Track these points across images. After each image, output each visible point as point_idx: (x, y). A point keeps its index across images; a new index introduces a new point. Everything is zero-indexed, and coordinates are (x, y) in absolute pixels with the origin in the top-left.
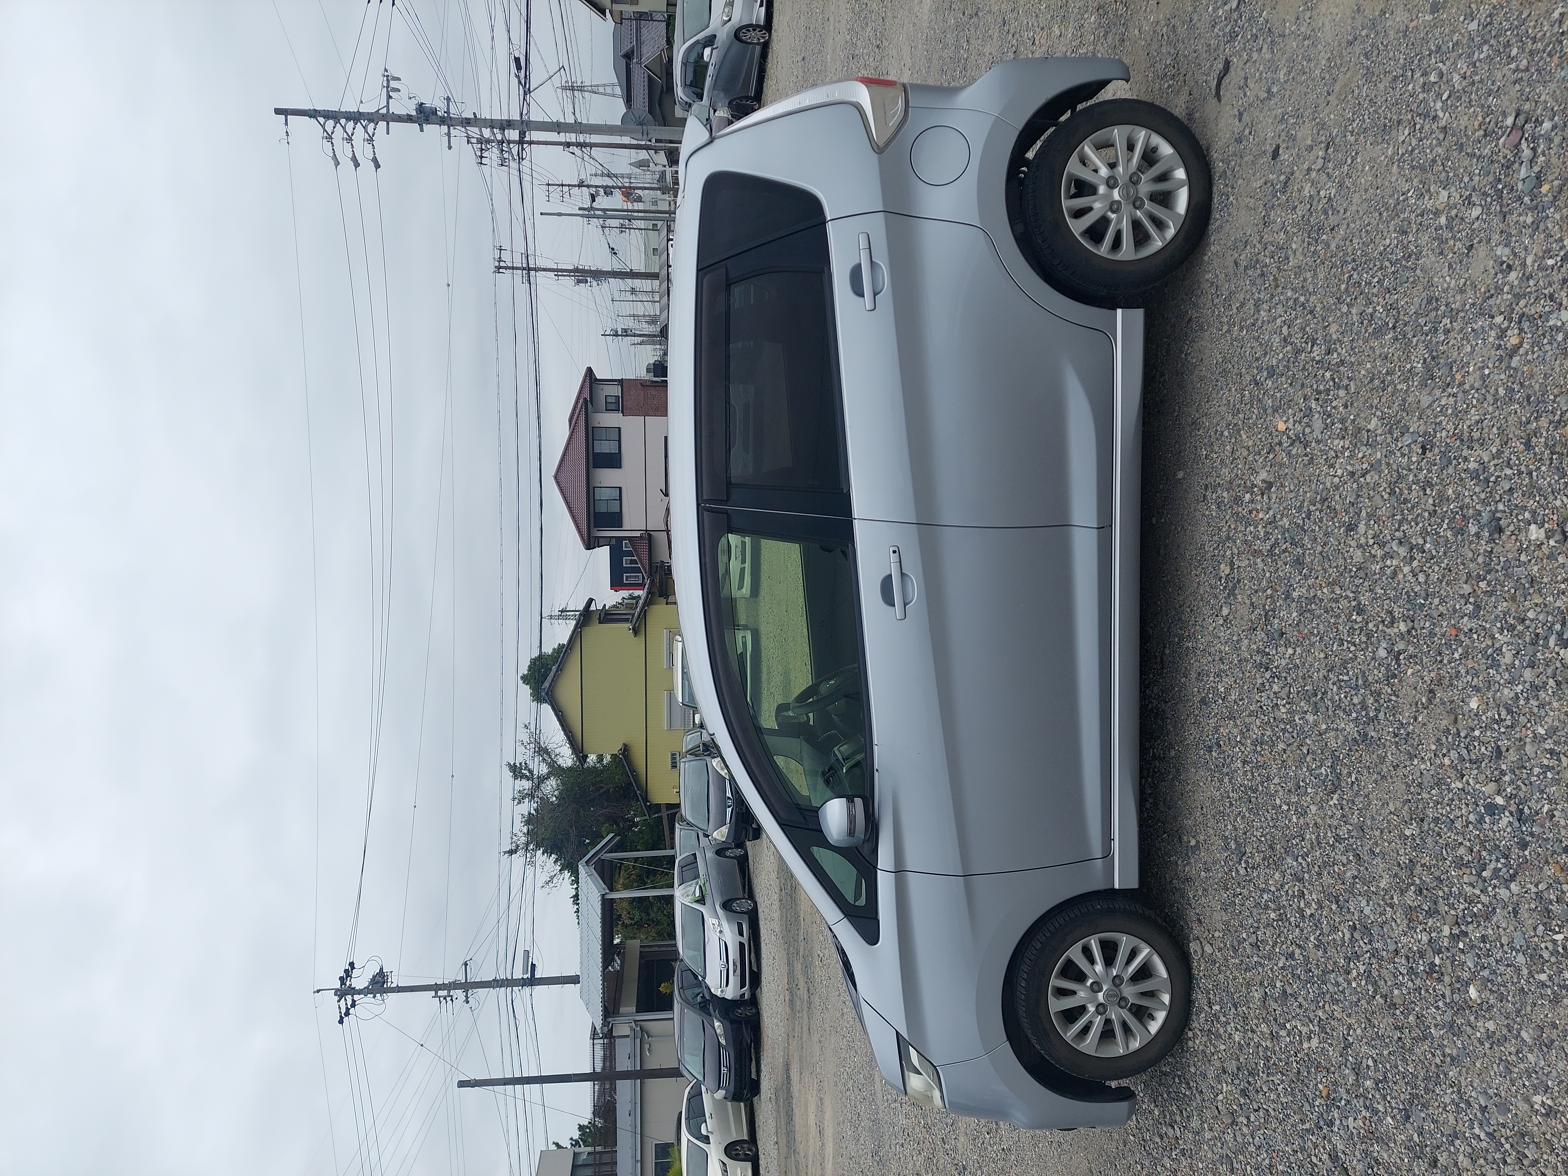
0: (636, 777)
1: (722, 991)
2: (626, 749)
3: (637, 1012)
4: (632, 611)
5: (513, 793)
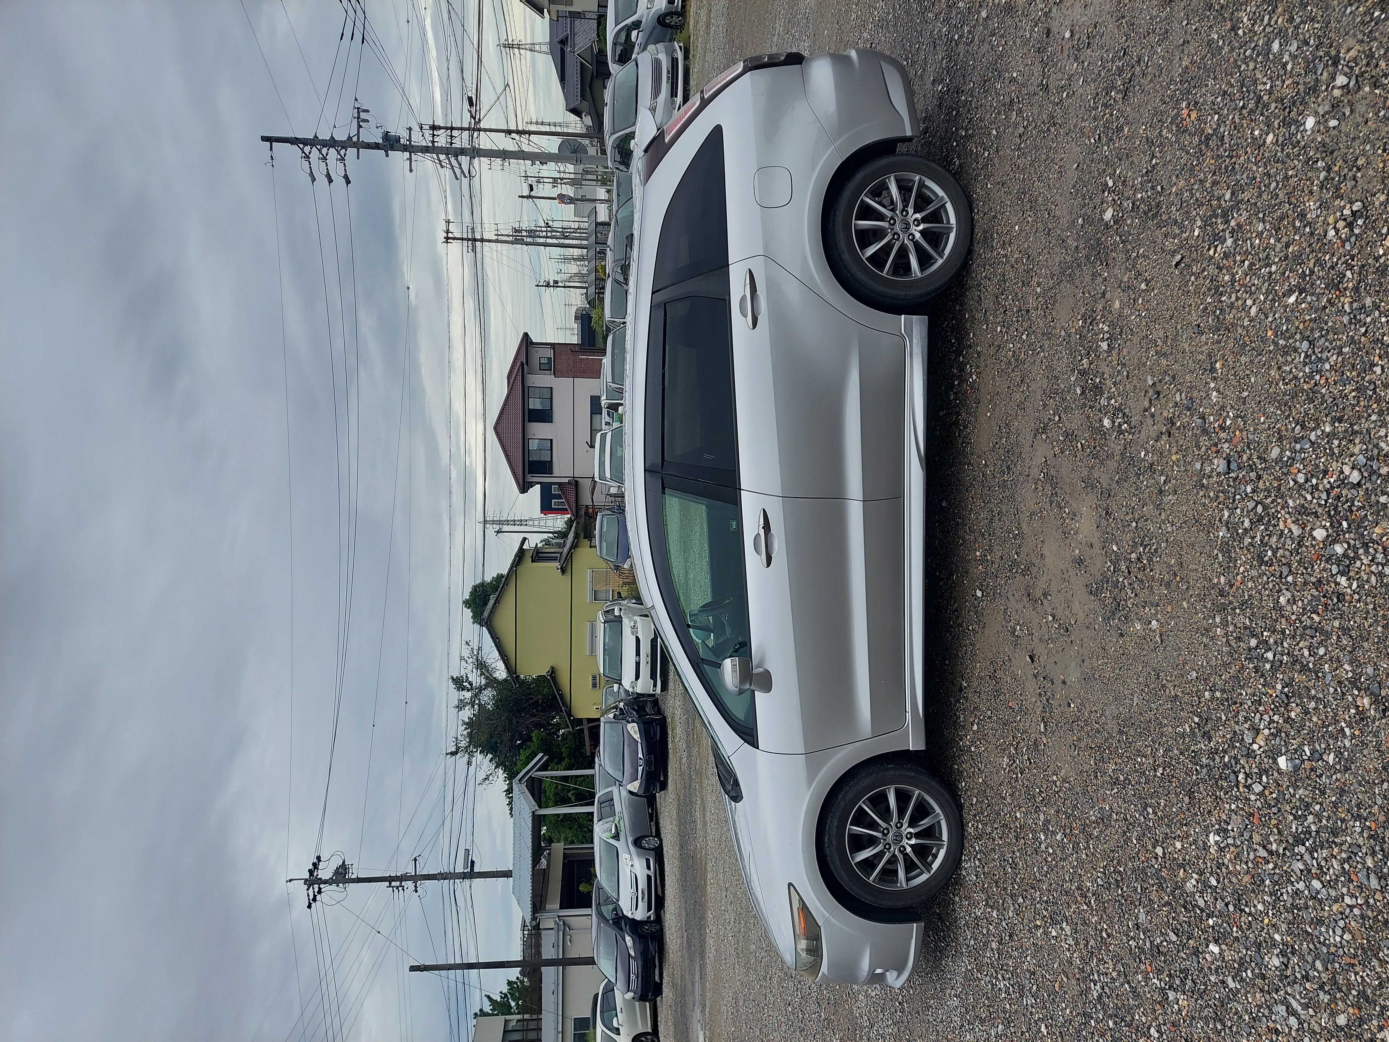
0: (562, 696)
1: (632, 914)
2: (553, 671)
3: (561, 908)
4: (560, 550)
5: (456, 703)
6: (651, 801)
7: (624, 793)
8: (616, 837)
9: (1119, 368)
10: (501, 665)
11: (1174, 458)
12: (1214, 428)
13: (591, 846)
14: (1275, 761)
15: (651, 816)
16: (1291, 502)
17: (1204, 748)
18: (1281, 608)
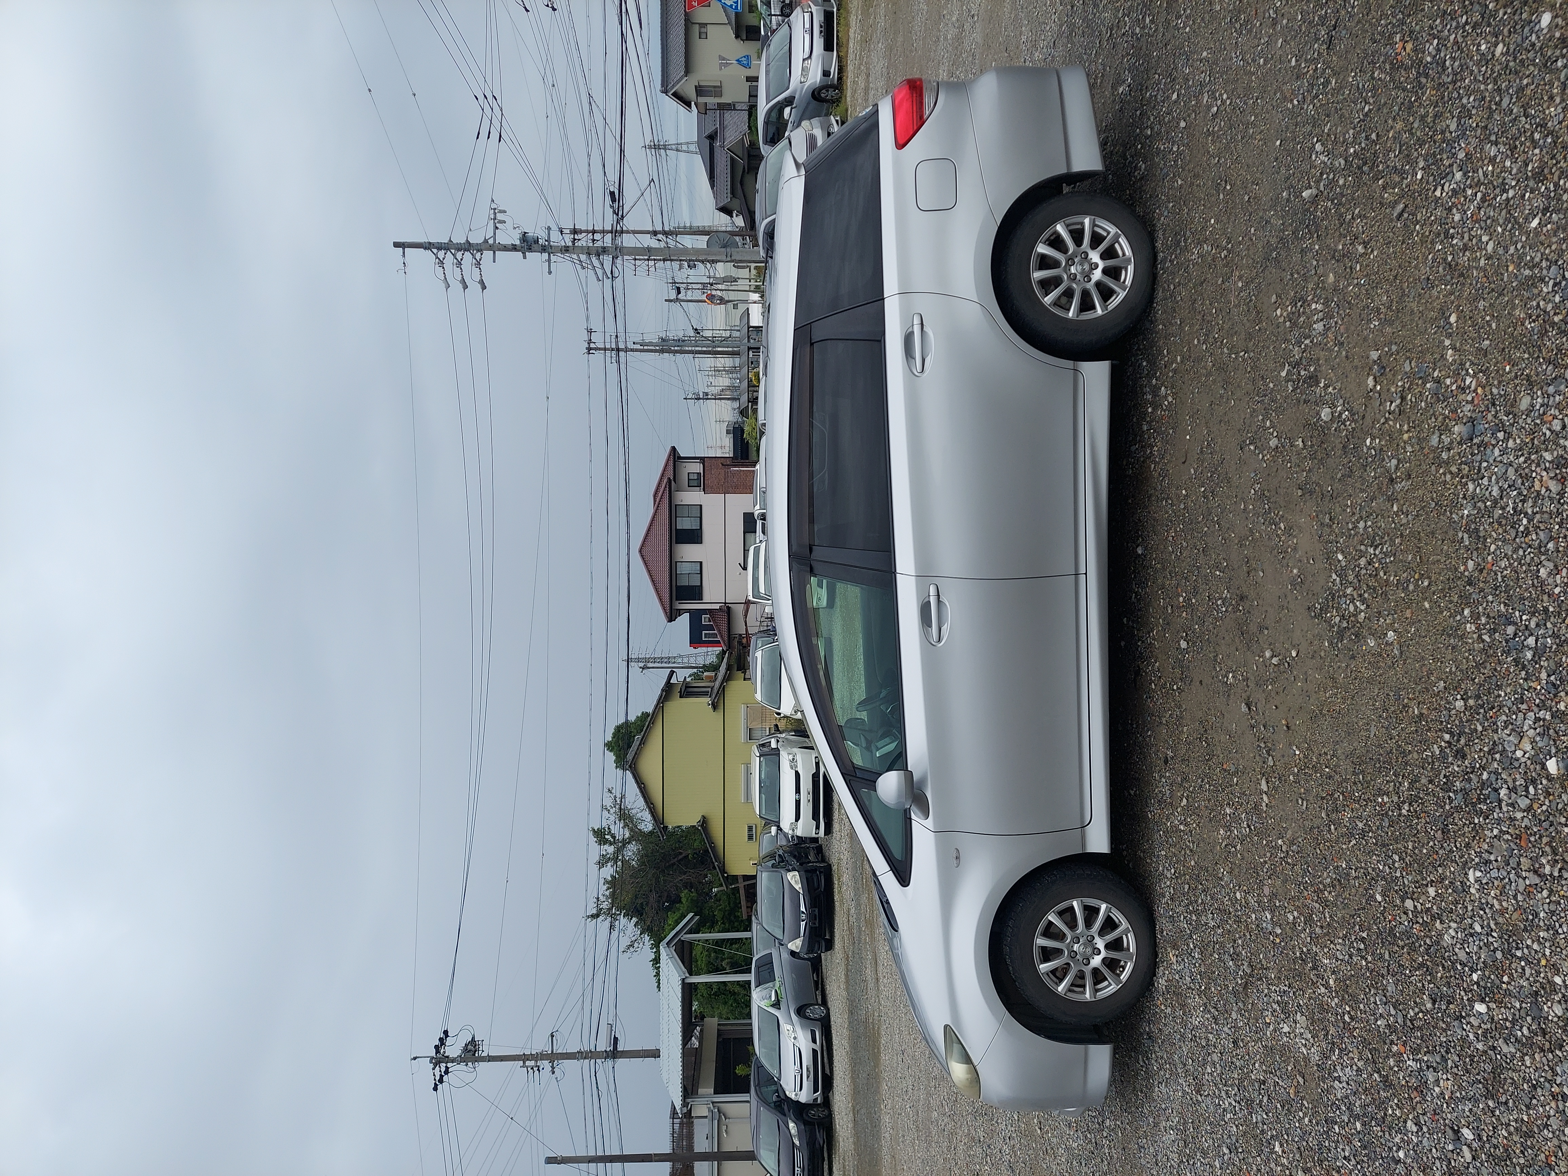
0: (714, 849)
1: (796, 1095)
2: (704, 821)
3: (715, 1093)
4: (712, 684)
5: (597, 858)
6: (816, 965)
7: (785, 956)
8: (777, 1005)
9: (1336, 349)
10: (647, 816)
11: (1406, 437)
12: (1452, 391)
13: (748, 1021)
14: (1544, 767)
15: (816, 983)
16: (1548, 456)
17: (1457, 769)
18: (1542, 583)
